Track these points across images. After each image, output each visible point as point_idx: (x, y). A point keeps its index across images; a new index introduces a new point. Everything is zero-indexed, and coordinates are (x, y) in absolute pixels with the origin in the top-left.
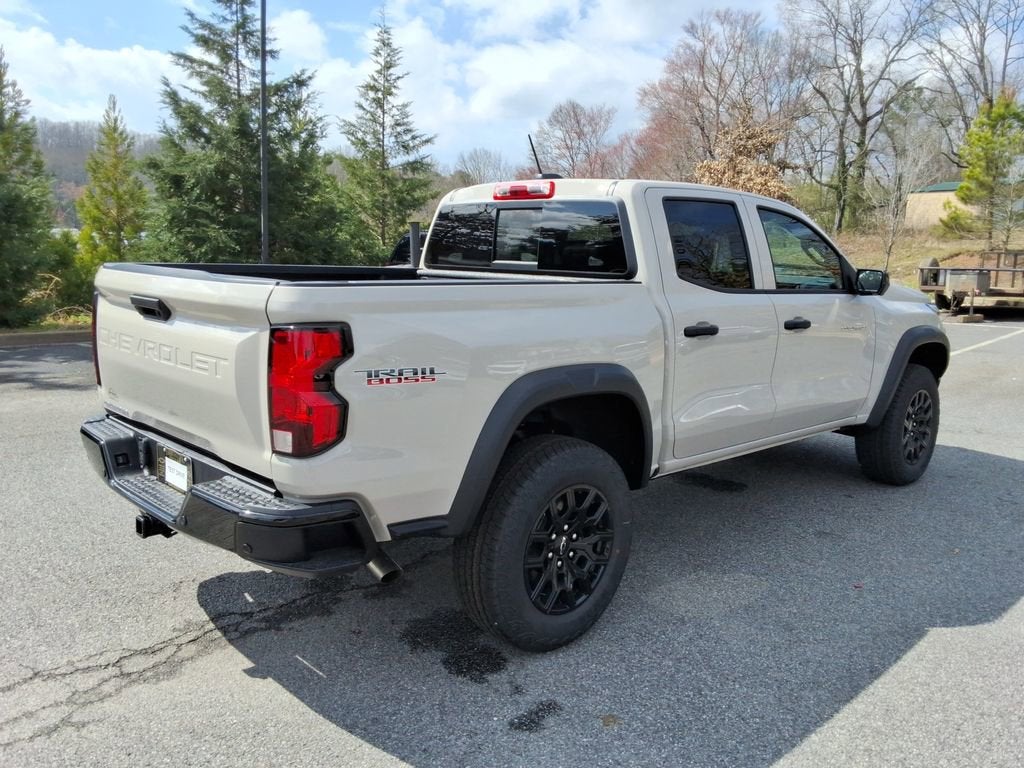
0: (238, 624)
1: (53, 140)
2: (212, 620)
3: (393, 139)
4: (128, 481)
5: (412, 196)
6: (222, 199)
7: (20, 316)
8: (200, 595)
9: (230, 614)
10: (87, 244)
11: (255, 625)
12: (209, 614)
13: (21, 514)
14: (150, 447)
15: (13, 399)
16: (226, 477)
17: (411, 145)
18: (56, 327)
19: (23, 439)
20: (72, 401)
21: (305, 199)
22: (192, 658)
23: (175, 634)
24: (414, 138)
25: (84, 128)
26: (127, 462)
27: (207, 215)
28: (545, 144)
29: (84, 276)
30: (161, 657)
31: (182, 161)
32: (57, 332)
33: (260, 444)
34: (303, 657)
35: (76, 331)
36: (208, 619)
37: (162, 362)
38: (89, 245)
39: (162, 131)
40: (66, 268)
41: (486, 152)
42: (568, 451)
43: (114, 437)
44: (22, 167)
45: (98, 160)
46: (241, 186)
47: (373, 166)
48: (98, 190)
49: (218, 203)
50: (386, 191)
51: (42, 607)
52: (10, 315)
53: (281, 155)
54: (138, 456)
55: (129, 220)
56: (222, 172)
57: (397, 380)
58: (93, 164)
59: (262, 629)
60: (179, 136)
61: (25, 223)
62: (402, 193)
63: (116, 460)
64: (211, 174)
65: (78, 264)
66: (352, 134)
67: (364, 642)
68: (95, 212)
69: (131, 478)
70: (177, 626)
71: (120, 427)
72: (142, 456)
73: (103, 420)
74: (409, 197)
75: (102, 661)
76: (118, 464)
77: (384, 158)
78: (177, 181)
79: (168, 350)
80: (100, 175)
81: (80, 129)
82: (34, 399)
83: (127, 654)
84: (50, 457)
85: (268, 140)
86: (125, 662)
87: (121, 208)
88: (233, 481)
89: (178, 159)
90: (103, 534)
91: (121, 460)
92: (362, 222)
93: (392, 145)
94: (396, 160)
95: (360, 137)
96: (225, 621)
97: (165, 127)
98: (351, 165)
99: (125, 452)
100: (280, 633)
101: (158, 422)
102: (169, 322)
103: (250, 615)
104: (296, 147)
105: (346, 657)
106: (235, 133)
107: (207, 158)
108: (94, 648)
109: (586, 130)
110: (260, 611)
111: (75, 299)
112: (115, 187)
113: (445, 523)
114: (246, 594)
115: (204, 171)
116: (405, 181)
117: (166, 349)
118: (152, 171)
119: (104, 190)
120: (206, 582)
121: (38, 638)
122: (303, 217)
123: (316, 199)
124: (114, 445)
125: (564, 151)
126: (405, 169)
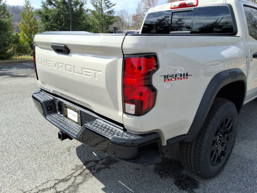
0: (94, 166)
1: (11, 10)
2: (84, 164)
3: (104, 4)
4: (53, 117)
5: (110, 21)
6: (59, 22)
7: (6, 56)
8: (78, 153)
9: (90, 161)
10: (22, 37)
11: (100, 166)
12: (82, 161)
13: (12, 120)
14: (60, 104)
15: (6, 81)
16: (97, 120)
17: (110, 6)
18: (16, 59)
19: (10, 94)
20: (23, 81)
21: (81, 22)
22: (81, 183)
23: (73, 171)
24: (110, 4)
25: (19, 7)
26: (51, 109)
27: (55, 27)
28: (140, 8)
29: (22, 45)
30: (70, 183)
31: (48, 11)
32: (17, 60)
33: (117, 109)
34: (122, 182)
35: (22, 60)
36: (83, 164)
37: (66, 72)
38: (23, 37)
39: (42, 3)
40: (17, 43)
41: (124, 11)
42: (225, 105)
43: (46, 100)
44: (3, 15)
45: (24, 13)
46: (64, 18)
47: (99, 12)
48: (24, 22)
49: (59, 23)
50: (103, 19)
51: (23, 160)
52: (3, 56)
53: (74, 9)
54: (55, 107)
55: (33, 30)
56: (59, 15)
57: (174, 79)
58: (23, 14)
59: (103, 168)
60: (46, 4)
61: (6, 30)
62: (108, 20)
63: (48, 108)
64: (56, 15)
65: (20, 42)
66: (93, 3)
67: (142, 174)
68: (24, 28)
69: (54, 116)
70: (73, 168)
71: (48, 96)
72: (57, 107)
73: (40, 92)
74: (109, 21)
75: (48, 185)
76: (48, 110)
77: (102, 10)
78: (47, 17)
79: (70, 67)
80: (25, 17)
81: (18, 7)
82: (12, 80)
83: (57, 182)
84: (19, 99)
85: (71, 5)
86: (57, 186)
87: (31, 26)
88: (101, 121)
89: (47, 11)
90: (40, 128)
91: (49, 109)
92: (97, 28)
93: (104, 6)
94: (105, 11)
95: (95, 4)
96: (89, 165)
97: (43, 2)
98: (93, 12)
99: (51, 105)
100: (110, 170)
101: (61, 94)
102: (69, 55)
103: (97, 162)
104: (78, 7)
105: (138, 181)
106: (62, 3)
107: (55, 10)
108: (44, 179)
109: (151, 3)
110: (100, 160)
111: (20, 51)
112: (29, 20)
113: (186, 137)
114: (93, 152)
115: (54, 14)
116: (108, 17)
117: (68, 66)
118: (39, 15)
119: (26, 21)
120: (78, 147)
121: (23, 175)
122: (81, 27)
123: (84, 22)
124: (46, 103)
125: (145, 10)
126: (108, 13)
